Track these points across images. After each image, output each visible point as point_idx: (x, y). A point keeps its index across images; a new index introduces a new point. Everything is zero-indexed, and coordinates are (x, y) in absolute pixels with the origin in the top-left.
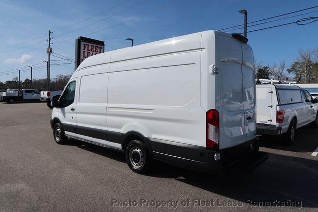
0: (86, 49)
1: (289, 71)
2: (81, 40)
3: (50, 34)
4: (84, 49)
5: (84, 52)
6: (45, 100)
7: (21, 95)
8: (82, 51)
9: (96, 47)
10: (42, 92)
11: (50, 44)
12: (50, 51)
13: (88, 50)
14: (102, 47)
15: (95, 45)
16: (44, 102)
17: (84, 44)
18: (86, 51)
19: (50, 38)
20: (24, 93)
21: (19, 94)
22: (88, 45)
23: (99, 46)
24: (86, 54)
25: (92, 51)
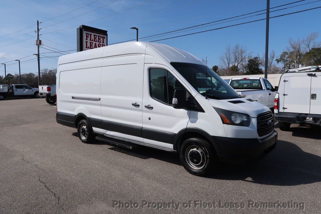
0: (89, 39)
1: (278, 61)
2: (83, 29)
3: (38, 24)
4: (87, 39)
5: (87, 42)
6: (44, 95)
7: (11, 91)
8: (84, 40)
9: (99, 36)
10: (40, 87)
11: (38, 35)
12: (39, 43)
13: (91, 40)
14: (106, 37)
15: (97, 35)
16: (43, 97)
17: (87, 34)
18: (89, 41)
19: (38, 29)
20: (14, 88)
21: (8, 90)
22: (91, 35)
23: (101, 36)
24: (89, 45)
25: (95, 41)
